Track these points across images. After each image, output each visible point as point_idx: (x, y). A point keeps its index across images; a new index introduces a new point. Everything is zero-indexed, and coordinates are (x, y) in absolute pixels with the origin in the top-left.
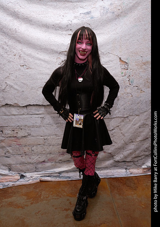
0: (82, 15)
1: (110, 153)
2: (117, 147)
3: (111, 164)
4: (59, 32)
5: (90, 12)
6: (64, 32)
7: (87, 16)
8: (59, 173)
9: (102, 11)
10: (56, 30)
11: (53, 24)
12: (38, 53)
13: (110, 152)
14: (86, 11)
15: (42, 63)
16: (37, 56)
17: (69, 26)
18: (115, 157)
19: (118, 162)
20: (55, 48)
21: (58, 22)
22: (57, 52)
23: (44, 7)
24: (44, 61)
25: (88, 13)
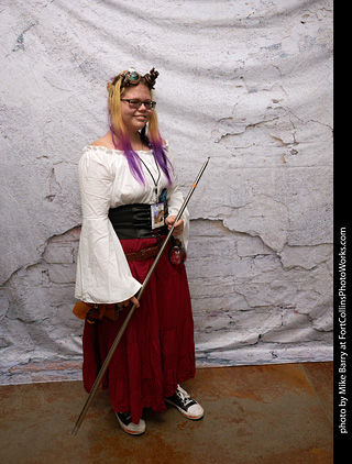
0: (264, 51)
1: (307, 315)
2: (321, 302)
3: (308, 337)
4: (219, 81)
5: (280, 44)
6: (229, 83)
7: (274, 52)
8: (205, 352)
9: (303, 43)
10: (213, 78)
11: (209, 67)
12: (176, 122)
13: (306, 311)
14: (271, 43)
15: (184, 139)
16: (175, 126)
17: (239, 71)
18: (315, 322)
19: (323, 331)
20: (211, 113)
21: (217, 64)
22: (213, 120)
23: (193, 37)
24: (188, 136)
25: (276, 47)
